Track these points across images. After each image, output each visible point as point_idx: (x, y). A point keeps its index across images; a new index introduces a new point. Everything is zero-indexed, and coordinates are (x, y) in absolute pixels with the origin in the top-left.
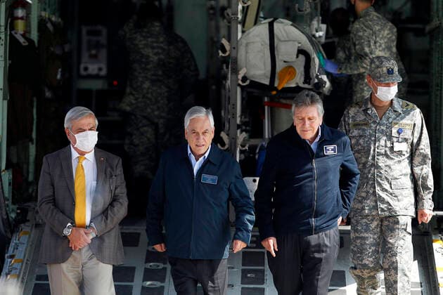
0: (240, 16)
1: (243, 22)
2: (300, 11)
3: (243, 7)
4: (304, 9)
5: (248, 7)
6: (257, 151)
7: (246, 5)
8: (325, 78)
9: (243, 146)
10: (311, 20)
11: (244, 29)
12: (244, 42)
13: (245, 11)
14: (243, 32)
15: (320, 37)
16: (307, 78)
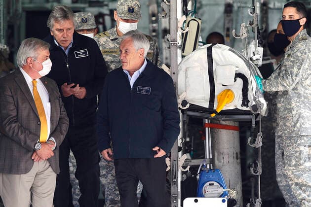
0: (179, 41)
1: (183, 48)
2: (236, 36)
3: (183, 34)
4: (241, 34)
5: (187, 33)
6: (199, 172)
7: (185, 32)
8: (262, 100)
9: (184, 167)
10: (249, 43)
11: (184, 54)
12: (183, 67)
13: (185, 37)
14: (183, 57)
15: (257, 60)
16: (245, 101)
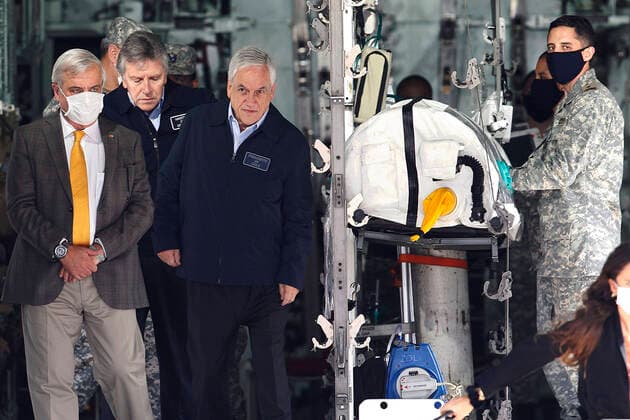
0: (349, 94)
1: (356, 107)
2: (459, 83)
3: (355, 81)
4: (468, 80)
5: (364, 78)
6: (389, 349)
7: (359, 76)
8: (511, 208)
9: (360, 340)
10: (485, 98)
11: (358, 120)
12: (356, 144)
13: (359, 86)
14: (356, 125)
15: (501, 129)
16: (478, 210)
